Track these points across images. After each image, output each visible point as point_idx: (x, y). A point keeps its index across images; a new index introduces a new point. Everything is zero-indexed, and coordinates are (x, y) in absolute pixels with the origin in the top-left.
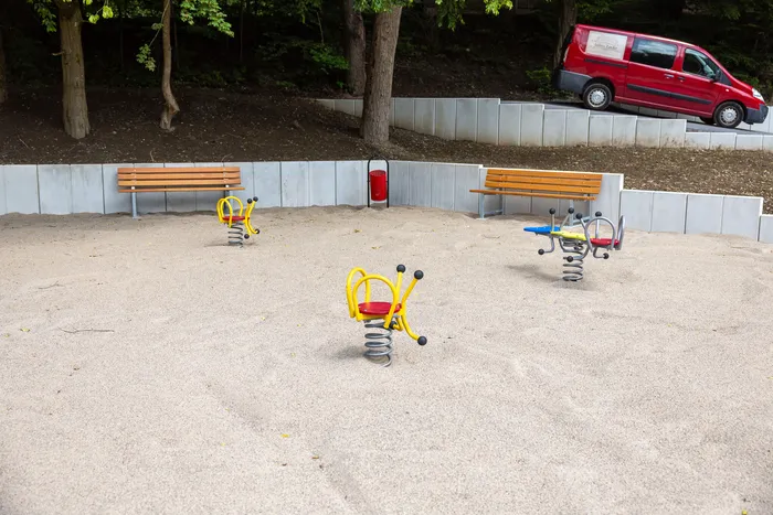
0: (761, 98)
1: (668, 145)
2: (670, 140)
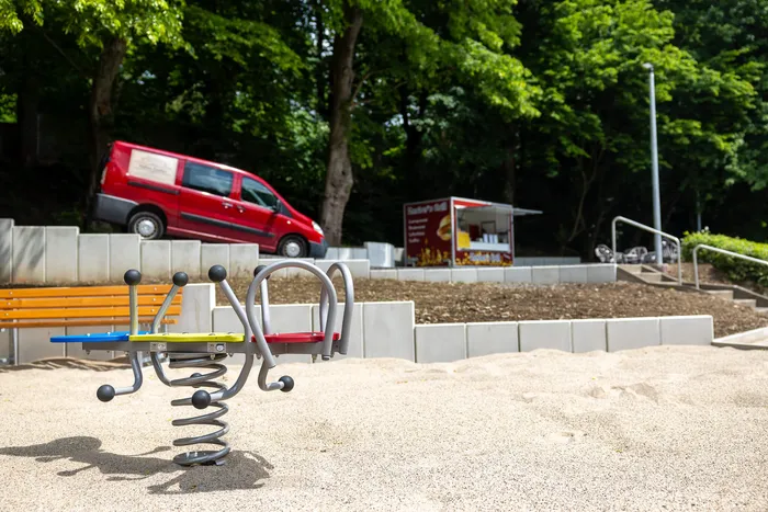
0: (321, 232)
1: (240, 275)
2: (242, 269)
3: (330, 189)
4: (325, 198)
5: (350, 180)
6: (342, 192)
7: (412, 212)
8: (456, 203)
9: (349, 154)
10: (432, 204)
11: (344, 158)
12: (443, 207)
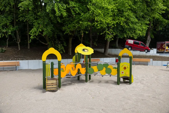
3: (147, 41)
4: (146, 42)
5: (150, 40)
6: (149, 42)
7: (158, 43)
8: (166, 42)
9: (150, 36)
10: (162, 42)
11: (150, 37)
12: (164, 43)
